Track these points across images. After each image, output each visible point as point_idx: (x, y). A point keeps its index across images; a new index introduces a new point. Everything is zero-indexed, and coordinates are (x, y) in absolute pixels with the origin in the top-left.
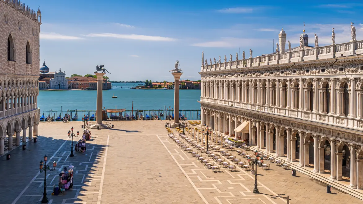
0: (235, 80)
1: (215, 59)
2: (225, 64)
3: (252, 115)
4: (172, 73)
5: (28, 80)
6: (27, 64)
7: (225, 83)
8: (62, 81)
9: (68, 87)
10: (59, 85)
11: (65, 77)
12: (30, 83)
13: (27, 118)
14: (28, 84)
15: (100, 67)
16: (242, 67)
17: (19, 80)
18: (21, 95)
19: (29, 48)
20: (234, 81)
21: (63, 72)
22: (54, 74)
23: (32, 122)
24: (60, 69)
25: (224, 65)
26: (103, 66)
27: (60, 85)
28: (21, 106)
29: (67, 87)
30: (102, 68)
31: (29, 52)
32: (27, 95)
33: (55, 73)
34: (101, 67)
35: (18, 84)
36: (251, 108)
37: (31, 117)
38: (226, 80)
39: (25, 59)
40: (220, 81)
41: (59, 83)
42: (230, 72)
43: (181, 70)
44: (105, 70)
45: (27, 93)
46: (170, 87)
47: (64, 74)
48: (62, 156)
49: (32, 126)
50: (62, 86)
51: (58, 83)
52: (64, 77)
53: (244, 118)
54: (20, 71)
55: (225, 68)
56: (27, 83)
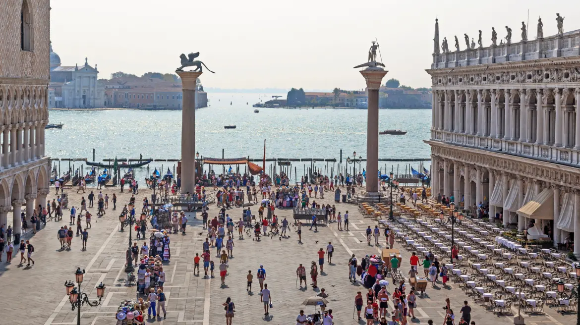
0: (518, 90)
1: (467, 37)
2: (492, 50)
3: (562, 176)
4: (361, 72)
5: (25, 89)
6: (22, 51)
7: (493, 98)
8: (92, 89)
9: (105, 102)
10: (84, 97)
11: (98, 79)
12: (29, 96)
13: (23, 178)
14: (25, 99)
15: (188, 58)
16: (536, 57)
17: (7, 89)
18: (11, 126)
19: (27, 15)
20: (515, 93)
21: (94, 67)
22: (71, 72)
23: (34, 189)
24: (86, 59)
25: (492, 53)
26: (197, 54)
27: (87, 97)
28: (9, 151)
29: (103, 103)
30: (195, 59)
31: (26, 23)
32: (22, 125)
33: (73, 70)
34: (193, 56)
35: (4, 99)
36: (559, 159)
37: (31, 177)
38: (495, 90)
39: (19, 42)
40: (481, 91)
41: (84, 91)
42: (505, 71)
43: (384, 66)
44: (202, 65)
45: (22, 120)
46: (349, 103)
47: (95, 71)
48: (108, 269)
49: (33, 199)
50: (92, 101)
51: (82, 94)
52: (95, 77)
53: (541, 184)
54: (8, 69)
55: (494, 61)
56: (22, 98)
